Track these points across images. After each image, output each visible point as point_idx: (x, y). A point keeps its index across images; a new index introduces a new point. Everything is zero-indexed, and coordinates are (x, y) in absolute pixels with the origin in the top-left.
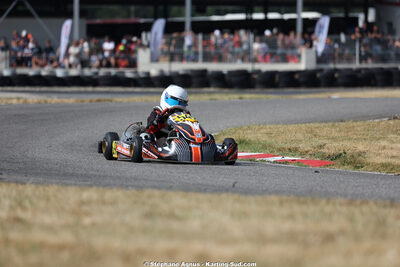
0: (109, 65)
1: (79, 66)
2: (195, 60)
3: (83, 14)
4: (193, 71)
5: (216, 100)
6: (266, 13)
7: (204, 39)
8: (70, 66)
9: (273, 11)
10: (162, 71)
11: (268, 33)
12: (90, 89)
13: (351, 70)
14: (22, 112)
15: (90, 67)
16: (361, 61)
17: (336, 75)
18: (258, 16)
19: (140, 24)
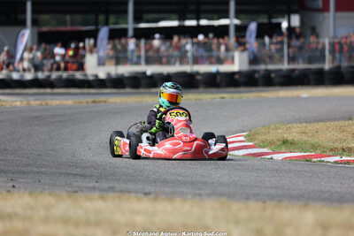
0: (58, 69)
1: (33, 71)
2: (138, 63)
3: (35, 23)
4: (137, 73)
5: (200, 100)
6: (198, 19)
7: (146, 44)
8: (24, 70)
9: (204, 18)
10: (109, 74)
11: (201, 37)
12: (49, 91)
13: (281, 70)
14: (36, 114)
15: (43, 71)
16: (289, 63)
17: (273, 75)
18: (191, 23)
19: (82, 32)
